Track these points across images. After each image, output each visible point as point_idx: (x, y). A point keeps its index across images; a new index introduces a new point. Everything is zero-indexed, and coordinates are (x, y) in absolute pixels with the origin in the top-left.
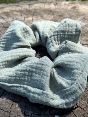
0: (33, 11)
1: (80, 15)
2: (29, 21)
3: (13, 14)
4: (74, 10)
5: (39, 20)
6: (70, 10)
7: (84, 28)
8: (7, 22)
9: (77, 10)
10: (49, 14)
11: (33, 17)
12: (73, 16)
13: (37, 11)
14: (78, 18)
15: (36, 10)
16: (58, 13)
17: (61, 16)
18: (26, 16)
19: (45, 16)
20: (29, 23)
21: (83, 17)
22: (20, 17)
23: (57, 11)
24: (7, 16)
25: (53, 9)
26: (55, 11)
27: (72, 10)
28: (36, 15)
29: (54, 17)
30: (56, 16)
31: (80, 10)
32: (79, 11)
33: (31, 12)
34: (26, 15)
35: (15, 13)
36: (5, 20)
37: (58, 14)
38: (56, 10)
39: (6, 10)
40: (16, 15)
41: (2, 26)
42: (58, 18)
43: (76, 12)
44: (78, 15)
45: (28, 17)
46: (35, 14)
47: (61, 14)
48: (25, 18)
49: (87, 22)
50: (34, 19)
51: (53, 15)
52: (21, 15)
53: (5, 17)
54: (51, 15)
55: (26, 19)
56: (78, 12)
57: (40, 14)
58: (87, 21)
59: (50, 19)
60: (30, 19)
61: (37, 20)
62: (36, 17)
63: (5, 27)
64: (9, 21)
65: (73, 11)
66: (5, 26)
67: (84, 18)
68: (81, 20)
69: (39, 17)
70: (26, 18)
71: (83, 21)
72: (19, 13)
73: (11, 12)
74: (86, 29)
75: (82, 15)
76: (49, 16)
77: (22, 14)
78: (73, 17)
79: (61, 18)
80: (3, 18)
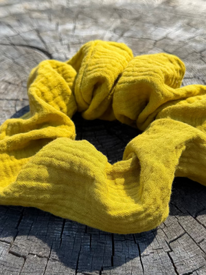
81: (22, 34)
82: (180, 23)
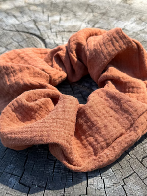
0: (61, 6)
1: (134, 14)
2: (55, 21)
3: (30, 10)
4: (125, 5)
5: (70, 19)
6: (119, 5)
7: (139, 34)
8: (22, 23)
9: (130, 5)
10: (86, 10)
11: (60, 15)
12: (123, 15)
13: (67, 5)
14: (130, 18)
15: (66, 3)
16: (100, 9)
17: (104, 14)
18: (50, 14)
19: (80, 13)
20: (55, 25)
21: (138, 16)
22: (42, 14)
23: (99, 6)
24: (21, 12)
25: (93, 3)
26: (96, 6)
27: (122, 4)
28: (66, 13)
29: (94, 16)
30: (96, 15)
31: (135, 4)
32: (132, 6)
33: (59, 6)
34: (51, 11)
35: (33, 8)
36: (18, 20)
37: (99, 12)
38: (98, 4)
39: (20, 3)
40: (35, 11)
41: (14, 29)
42: (100, 17)
43: (128, 9)
44: (131, 12)
45: (53, 16)
46: (64, 10)
47: (104, 11)
48: (48, 16)
49: (143, 26)
50: (63, 18)
51: (93, 12)
52: (43, 12)
53: (17, 14)
54: (90, 12)
55: (50, 19)
56: (131, 8)
57: (72, 11)
58: (143, 23)
59: (87, 19)
60: (57, 18)
61: (67, 20)
62: (65, 15)
63: (18, 31)
64: (25, 22)
65: (124, 7)
66: (18, 29)
67: (140, 19)
68: (135, 21)
69: (71, 15)
70: (51, 16)
71: (138, 24)
72: (39, 9)
73: (27, 6)
74: (141, 36)
75: (137, 14)
76: (87, 13)
77: (45, 10)
78: (122, 17)
79: (104, 17)
80: (15, 16)
81: (24, 23)
82: (134, 18)
